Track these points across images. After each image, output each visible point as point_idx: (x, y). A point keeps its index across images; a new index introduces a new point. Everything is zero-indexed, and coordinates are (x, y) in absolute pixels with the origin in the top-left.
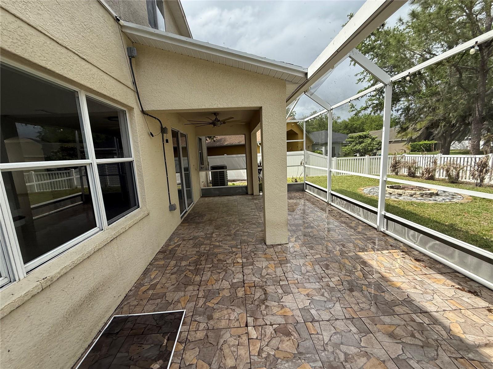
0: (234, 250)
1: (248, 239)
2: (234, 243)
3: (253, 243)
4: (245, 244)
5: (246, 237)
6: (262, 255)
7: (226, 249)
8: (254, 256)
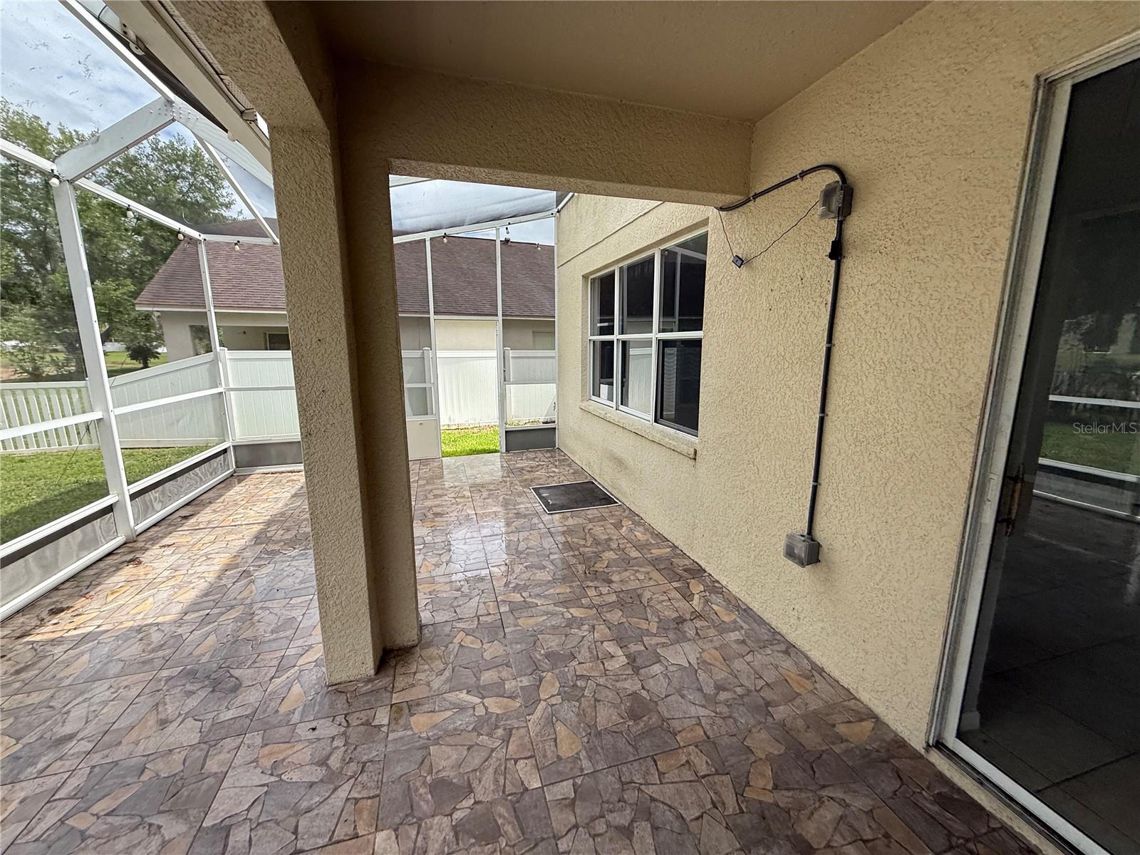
0: (517, 597)
1: (477, 646)
2: (527, 623)
3: (461, 625)
4: (489, 619)
5: (487, 656)
6: (442, 589)
7: (539, 595)
8: (462, 583)
